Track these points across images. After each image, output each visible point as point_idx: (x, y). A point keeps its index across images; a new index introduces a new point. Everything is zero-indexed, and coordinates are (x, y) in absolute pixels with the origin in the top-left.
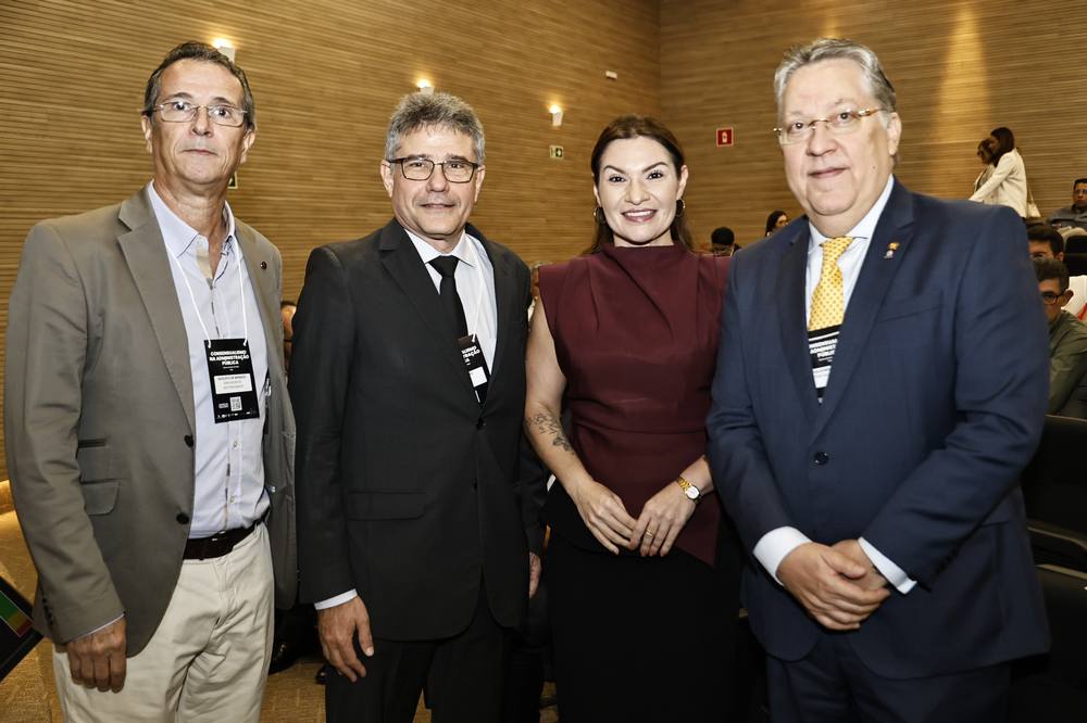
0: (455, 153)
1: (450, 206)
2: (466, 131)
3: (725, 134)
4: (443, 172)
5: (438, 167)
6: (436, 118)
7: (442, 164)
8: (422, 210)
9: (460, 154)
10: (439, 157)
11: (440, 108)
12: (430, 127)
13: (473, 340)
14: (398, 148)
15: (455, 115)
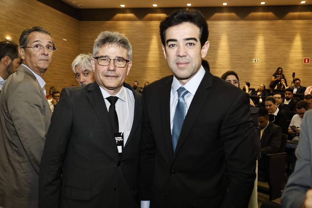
0: (119, 56)
1: (117, 77)
2: (124, 47)
3: (307, 60)
4: (114, 63)
5: (112, 61)
6: (112, 41)
7: (114, 60)
8: (105, 78)
9: (121, 56)
10: (113, 57)
11: (114, 37)
12: (110, 45)
13: (121, 135)
14: (97, 53)
15: (120, 41)
